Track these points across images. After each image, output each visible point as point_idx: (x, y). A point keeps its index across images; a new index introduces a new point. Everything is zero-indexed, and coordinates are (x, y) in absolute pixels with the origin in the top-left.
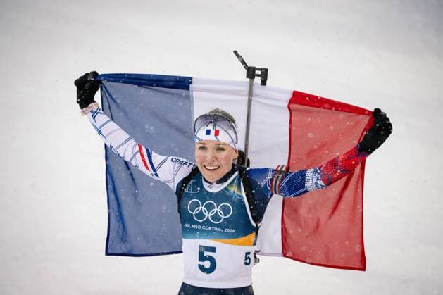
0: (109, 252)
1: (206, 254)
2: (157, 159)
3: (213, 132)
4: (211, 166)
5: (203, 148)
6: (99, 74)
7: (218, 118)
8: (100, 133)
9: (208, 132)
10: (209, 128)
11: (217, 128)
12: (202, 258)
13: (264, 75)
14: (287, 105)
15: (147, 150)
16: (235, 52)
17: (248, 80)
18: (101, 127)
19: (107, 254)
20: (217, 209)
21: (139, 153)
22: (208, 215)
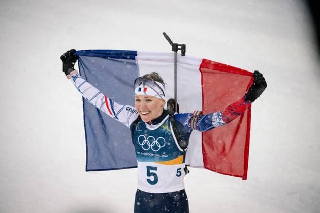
1: (151, 171)
2: (117, 107)
4: (144, 112)
5: (138, 100)
6: (77, 50)
8: (79, 90)
10: (140, 87)
12: (149, 174)
14: (199, 68)
15: (110, 101)
16: (164, 34)
17: (173, 52)
18: (79, 87)
19: (87, 170)
20: (156, 142)
21: (105, 104)
22: (151, 146)
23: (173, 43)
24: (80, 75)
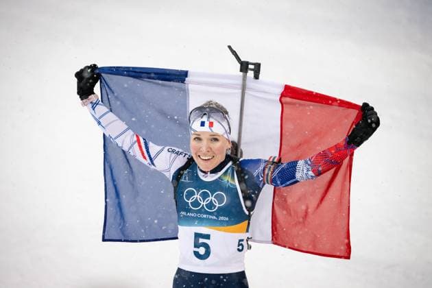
0: (106, 238)
1: (201, 240)
2: (154, 149)
3: (207, 124)
4: (205, 156)
5: (198, 139)
7: (212, 110)
8: (99, 123)
9: (203, 124)
10: (203, 120)
11: (211, 120)
12: (197, 245)
13: (257, 69)
14: (278, 98)
15: (145, 140)
16: (230, 47)
17: (241, 73)
18: (100, 118)
19: (104, 240)
20: (211, 198)
21: (137, 144)
22: (203, 203)
23: (242, 60)
24: (102, 101)
